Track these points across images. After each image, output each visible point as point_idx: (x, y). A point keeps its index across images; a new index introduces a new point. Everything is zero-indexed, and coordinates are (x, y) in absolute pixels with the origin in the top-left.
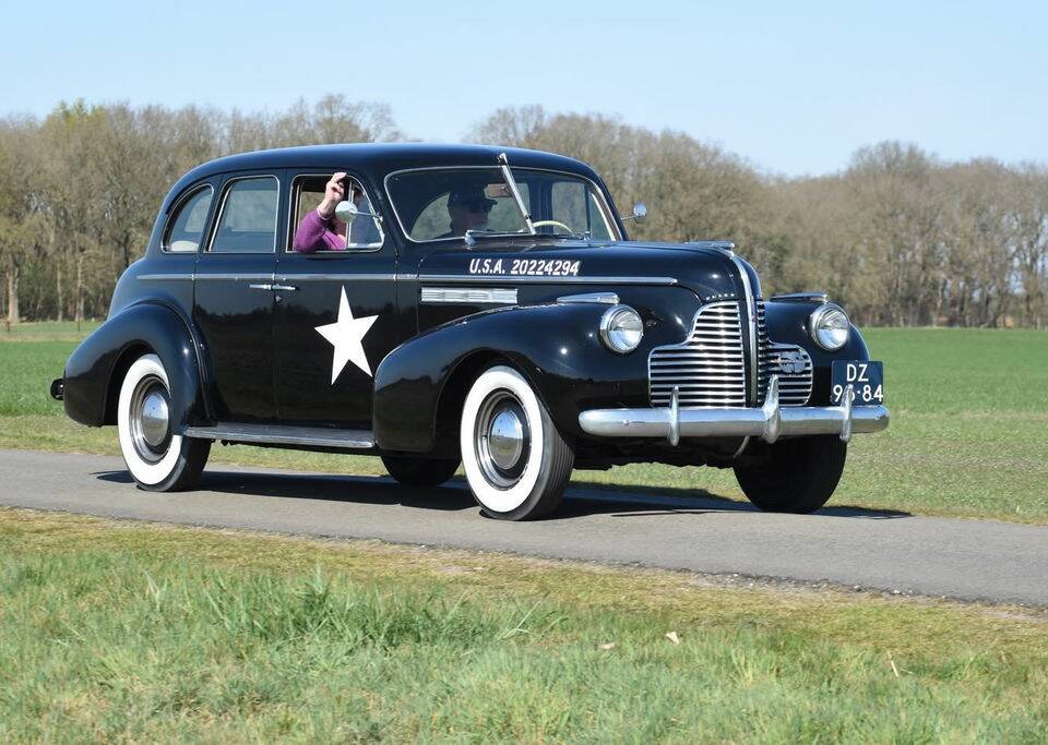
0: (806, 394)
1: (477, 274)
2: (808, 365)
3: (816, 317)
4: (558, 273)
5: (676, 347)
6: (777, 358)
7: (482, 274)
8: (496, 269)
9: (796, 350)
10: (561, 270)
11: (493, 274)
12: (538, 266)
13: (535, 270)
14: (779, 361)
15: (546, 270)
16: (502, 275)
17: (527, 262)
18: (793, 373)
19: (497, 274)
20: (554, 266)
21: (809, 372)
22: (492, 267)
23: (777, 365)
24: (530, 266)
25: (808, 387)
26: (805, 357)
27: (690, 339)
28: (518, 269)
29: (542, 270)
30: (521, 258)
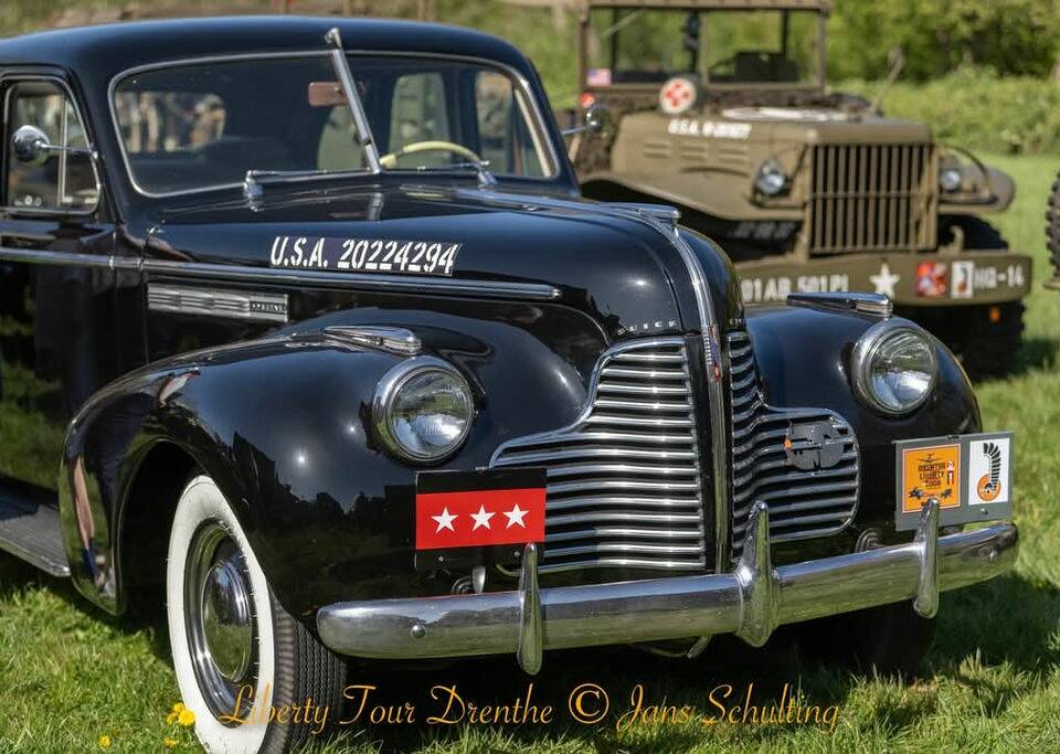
0: (847, 507)
1: (281, 266)
2: (848, 447)
3: (867, 347)
4: (416, 268)
5: (554, 436)
6: (781, 440)
7: (290, 267)
8: (313, 258)
9: (825, 418)
10: (423, 261)
11: (308, 269)
12: (384, 252)
13: (378, 260)
14: (788, 444)
15: (397, 260)
16: (322, 270)
17: (366, 244)
18: (817, 468)
19: (315, 268)
20: (412, 254)
21: (851, 462)
22: (307, 255)
23: (782, 455)
24: (370, 252)
25: (850, 492)
26: (843, 432)
27: (586, 417)
28: (349, 259)
29: (391, 260)
30: (357, 237)
